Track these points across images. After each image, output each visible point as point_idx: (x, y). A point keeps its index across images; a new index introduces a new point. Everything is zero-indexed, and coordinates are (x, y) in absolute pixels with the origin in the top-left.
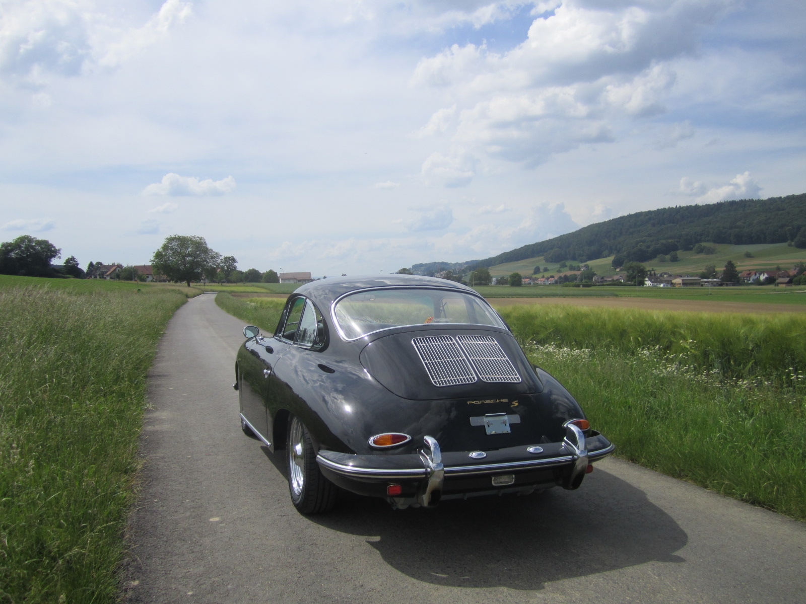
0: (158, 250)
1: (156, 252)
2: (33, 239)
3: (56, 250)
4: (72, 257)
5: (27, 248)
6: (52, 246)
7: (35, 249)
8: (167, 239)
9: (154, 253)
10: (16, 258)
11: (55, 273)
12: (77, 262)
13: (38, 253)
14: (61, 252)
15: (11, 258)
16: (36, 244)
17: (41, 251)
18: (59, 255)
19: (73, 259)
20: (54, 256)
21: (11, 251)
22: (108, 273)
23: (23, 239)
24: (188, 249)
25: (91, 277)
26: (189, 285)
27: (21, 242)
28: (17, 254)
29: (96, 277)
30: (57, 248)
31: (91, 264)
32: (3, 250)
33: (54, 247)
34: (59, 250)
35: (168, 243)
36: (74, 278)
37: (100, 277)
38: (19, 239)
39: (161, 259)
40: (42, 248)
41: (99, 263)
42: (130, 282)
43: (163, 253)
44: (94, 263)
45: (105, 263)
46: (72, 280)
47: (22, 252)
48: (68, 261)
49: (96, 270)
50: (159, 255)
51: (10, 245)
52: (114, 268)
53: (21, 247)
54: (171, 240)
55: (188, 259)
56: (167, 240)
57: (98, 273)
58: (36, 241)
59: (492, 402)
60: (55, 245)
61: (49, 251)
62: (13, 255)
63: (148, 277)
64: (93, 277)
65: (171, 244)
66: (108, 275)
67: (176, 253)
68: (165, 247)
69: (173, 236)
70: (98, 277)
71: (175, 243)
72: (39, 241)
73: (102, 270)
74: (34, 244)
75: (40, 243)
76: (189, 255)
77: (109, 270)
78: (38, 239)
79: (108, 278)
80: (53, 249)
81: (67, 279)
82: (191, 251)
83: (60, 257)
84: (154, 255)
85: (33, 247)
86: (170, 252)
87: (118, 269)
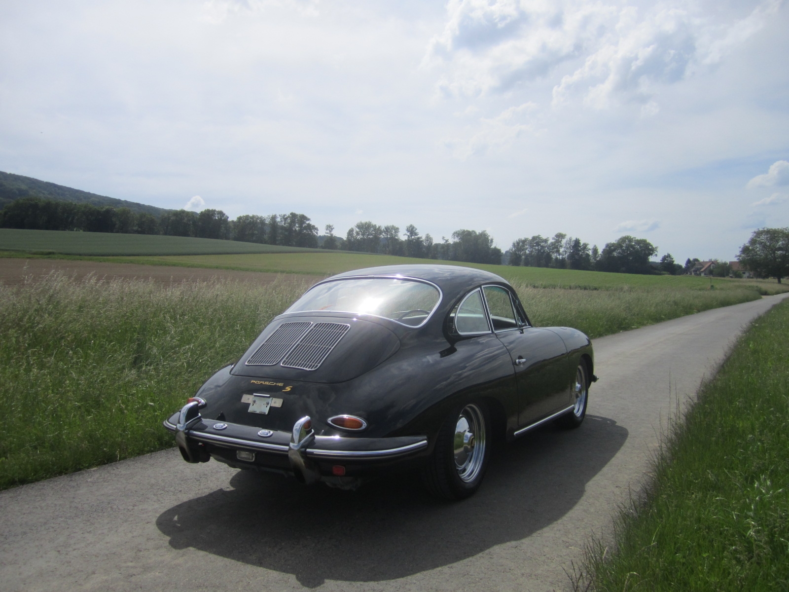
0: (745, 244)
1: (742, 247)
2: (632, 239)
3: (653, 248)
4: (668, 254)
5: (628, 247)
6: (649, 244)
7: (634, 248)
8: (755, 232)
9: (740, 247)
10: (618, 256)
11: (653, 270)
12: (673, 259)
13: (637, 251)
14: (658, 250)
15: (614, 257)
16: (635, 243)
17: (640, 250)
18: (656, 253)
19: (669, 256)
20: (652, 254)
21: (614, 250)
22: (702, 270)
23: (624, 239)
24: (778, 242)
25: (687, 273)
26: (779, 282)
27: (622, 242)
28: (619, 253)
29: (691, 274)
30: (654, 246)
31: (689, 261)
32: (607, 250)
33: (651, 246)
34: (656, 248)
35: (756, 237)
36: (669, 274)
37: (695, 274)
38: (620, 239)
39: (748, 254)
40: (640, 247)
41: (696, 260)
42: (722, 278)
43: (750, 248)
44: (691, 259)
45: (701, 260)
46: (667, 276)
47: (623, 251)
48: (664, 258)
49: (693, 266)
50: (745, 250)
51: (613, 245)
52: (709, 264)
53: (622, 246)
54: (759, 234)
55: (779, 252)
56: (755, 234)
57: (693, 270)
58: (635, 241)
59: (270, 384)
60: (652, 244)
61: (646, 249)
62: (615, 254)
63: (744, 273)
64: (689, 273)
65: (759, 238)
66: (702, 272)
67: (764, 246)
68: (753, 242)
69: (761, 229)
70: (693, 274)
71: (763, 238)
72: (637, 240)
73: (696, 267)
74: (633, 244)
75: (639, 242)
76: (780, 249)
77: (703, 267)
78: (637, 239)
79: (703, 275)
80: (650, 247)
81: (663, 276)
82: (783, 244)
83: (656, 255)
84: (741, 250)
85: (632, 246)
86: (758, 246)
87: (713, 265)
